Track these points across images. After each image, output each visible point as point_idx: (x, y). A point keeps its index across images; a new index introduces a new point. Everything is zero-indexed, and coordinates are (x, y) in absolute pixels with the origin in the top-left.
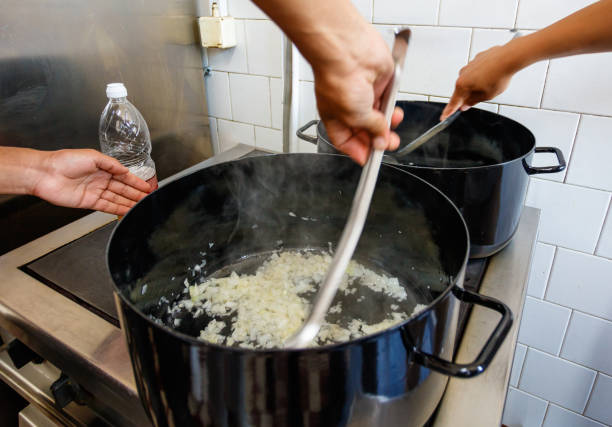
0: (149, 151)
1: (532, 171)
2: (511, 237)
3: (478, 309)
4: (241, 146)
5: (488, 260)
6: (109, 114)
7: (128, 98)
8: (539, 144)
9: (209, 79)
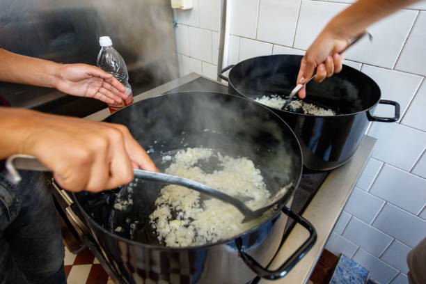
0: (127, 79)
1: (372, 119)
2: (348, 158)
3: (298, 227)
4: (193, 74)
5: (329, 172)
6: (102, 56)
7: (113, 46)
8: (383, 98)
9: (177, 30)
